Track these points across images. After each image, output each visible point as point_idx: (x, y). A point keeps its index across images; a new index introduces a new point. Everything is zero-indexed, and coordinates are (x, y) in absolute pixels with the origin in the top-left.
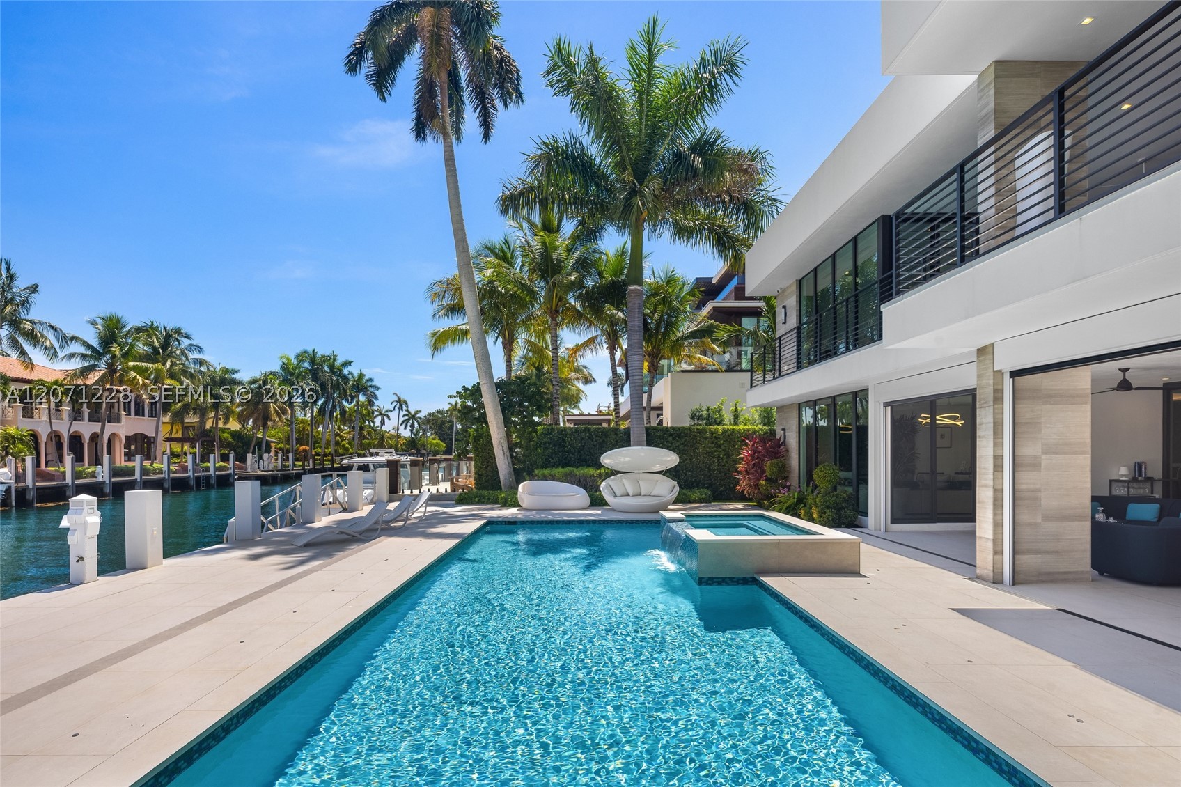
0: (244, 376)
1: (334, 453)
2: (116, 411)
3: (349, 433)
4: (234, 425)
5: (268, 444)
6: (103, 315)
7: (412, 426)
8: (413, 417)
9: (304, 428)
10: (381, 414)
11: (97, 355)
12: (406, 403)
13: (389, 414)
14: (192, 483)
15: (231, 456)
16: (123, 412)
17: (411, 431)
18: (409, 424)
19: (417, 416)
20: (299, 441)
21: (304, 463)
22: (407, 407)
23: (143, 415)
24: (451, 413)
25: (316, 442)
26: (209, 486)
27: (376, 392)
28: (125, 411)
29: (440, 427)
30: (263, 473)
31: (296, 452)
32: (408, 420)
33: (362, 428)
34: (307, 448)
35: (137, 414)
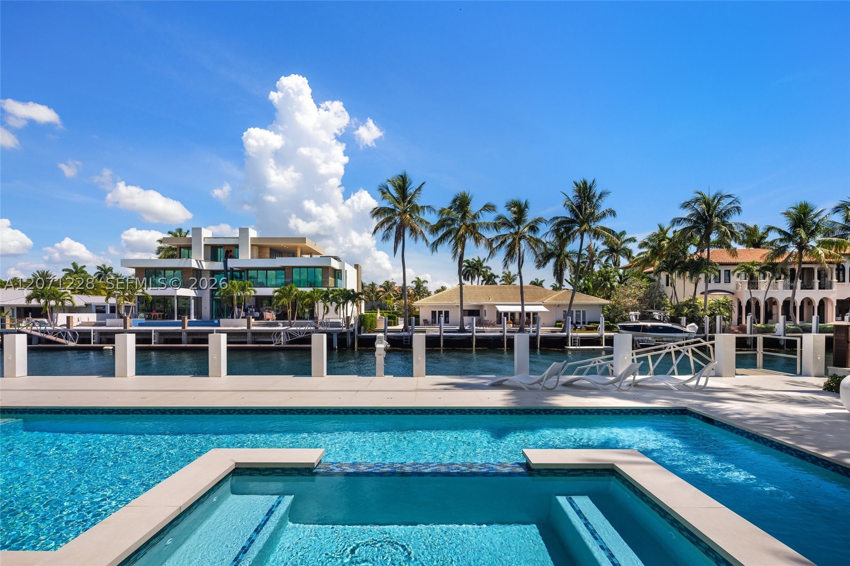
6: (795, 206)
11: (788, 237)
16: (835, 280)
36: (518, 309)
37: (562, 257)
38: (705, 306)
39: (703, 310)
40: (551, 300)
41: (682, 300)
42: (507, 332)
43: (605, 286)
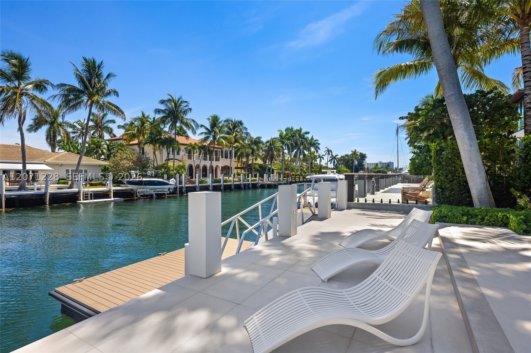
0: (264, 140)
1: (300, 174)
2: (218, 156)
3: (306, 166)
4: (260, 161)
5: (273, 170)
6: (212, 115)
7: (334, 162)
8: (335, 158)
9: (288, 163)
10: (320, 157)
11: (209, 132)
12: (331, 151)
13: (324, 157)
14: (242, 186)
15: (258, 175)
16: (220, 157)
17: (334, 164)
18: (333, 161)
19: (337, 157)
20: (286, 169)
21: (287, 179)
22: (332, 153)
23: (228, 158)
24: (353, 156)
25: (292, 170)
26: (249, 188)
27: (319, 146)
28: (221, 156)
29: (347, 163)
30: (270, 183)
31: (284, 174)
32: (332, 159)
33: (311, 163)
34: (289, 172)
35: (226, 158)
36: (20, 167)
37: (55, 125)
38: (173, 168)
39: (173, 170)
40: (54, 160)
41: (160, 163)
42: (6, 191)
43: (97, 152)
